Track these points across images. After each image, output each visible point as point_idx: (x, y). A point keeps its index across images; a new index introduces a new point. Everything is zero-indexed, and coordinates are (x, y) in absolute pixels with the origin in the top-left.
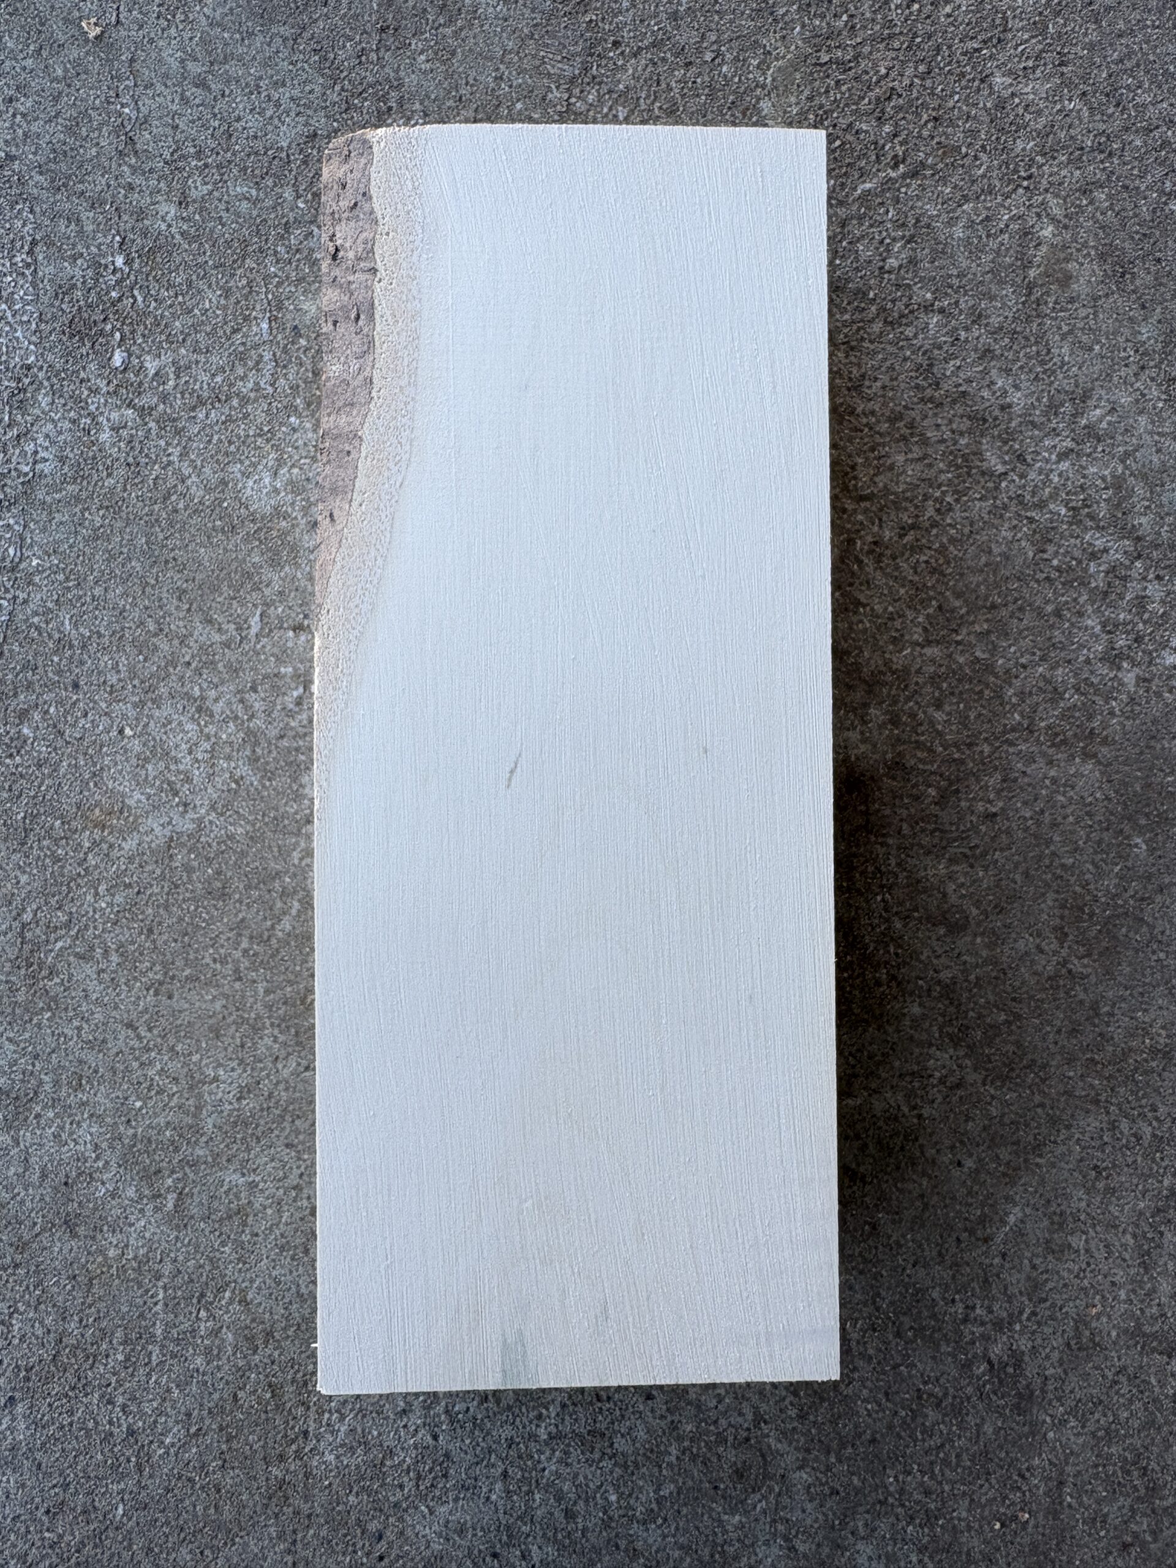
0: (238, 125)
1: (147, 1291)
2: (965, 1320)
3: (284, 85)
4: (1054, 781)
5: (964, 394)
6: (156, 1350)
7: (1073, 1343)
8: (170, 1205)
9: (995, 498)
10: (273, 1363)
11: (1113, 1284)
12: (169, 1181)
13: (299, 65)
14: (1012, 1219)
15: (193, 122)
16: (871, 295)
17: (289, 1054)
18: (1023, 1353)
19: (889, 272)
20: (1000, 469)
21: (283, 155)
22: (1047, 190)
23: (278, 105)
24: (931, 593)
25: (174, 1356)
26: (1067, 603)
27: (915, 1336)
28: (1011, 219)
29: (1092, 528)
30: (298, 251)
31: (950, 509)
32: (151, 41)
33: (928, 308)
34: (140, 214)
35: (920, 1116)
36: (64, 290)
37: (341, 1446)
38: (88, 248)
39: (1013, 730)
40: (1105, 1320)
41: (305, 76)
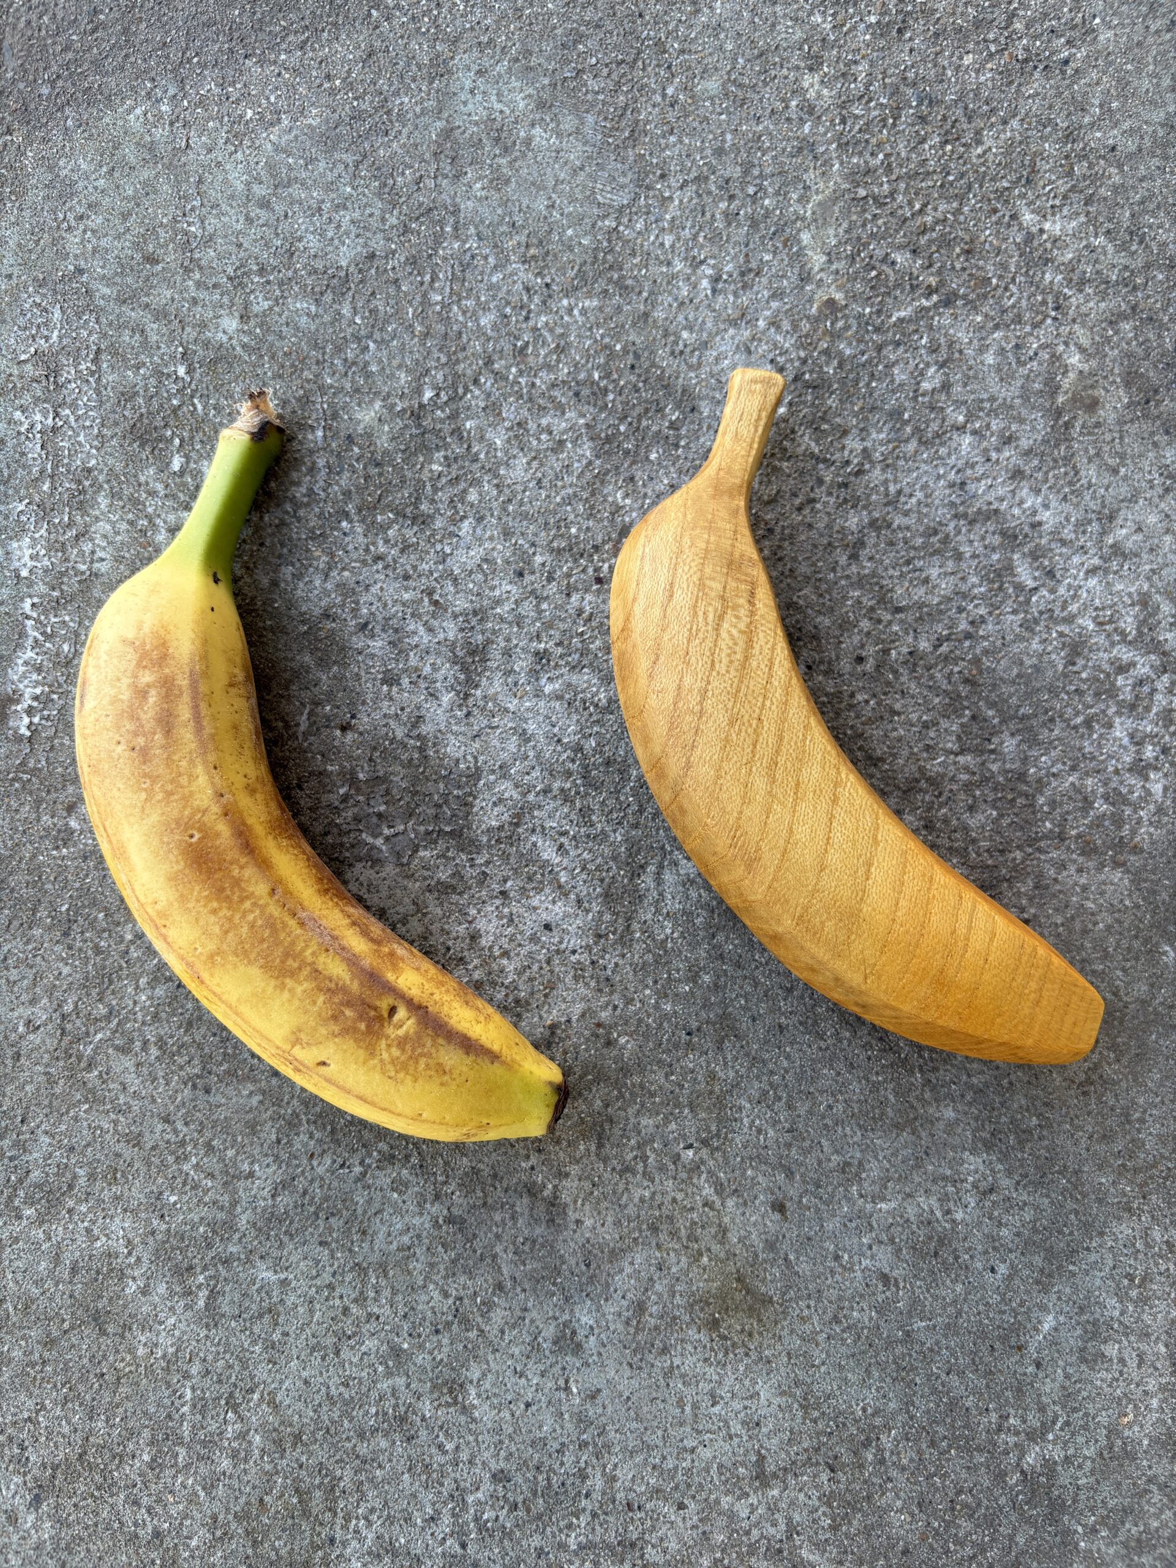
0: (301, 245)
1: (175, 1392)
2: (999, 1430)
3: (345, 208)
4: (1085, 888)
5: (996, 511)
6: (182, 1452)
7: (1105, 1453)
8: (201, 1303)
9: (1026, 612)
10: (301, 1466)
11: (1146, 1393)
12: (201, 1279)
13: (360, 190)
14: (1046, 1326)
15: (255, 241)
16: (906, 416)
17: (324, 1151)
18: (1055, 1463)
19: (923, 395)
20: (1030, 583)
21: (343, 274)
22: (1074, 321)
23: (339, 226)
24: (966, 703)
25: (201, 1458)
26: (1096, 714)
27: (950, 1446)
28: (1040, 347)
29: (1119, 643)
30: (354, 363)
31: (983, 621)
32: (219, 164)
33: (961, 429)
34: (203, 325)
35: (954, 1221)
36: (127, 396)
37: (369, 1553)
38: (152, 357)
39: (1045, 837)
40: (1136, 1429)
41: (365, 200)
